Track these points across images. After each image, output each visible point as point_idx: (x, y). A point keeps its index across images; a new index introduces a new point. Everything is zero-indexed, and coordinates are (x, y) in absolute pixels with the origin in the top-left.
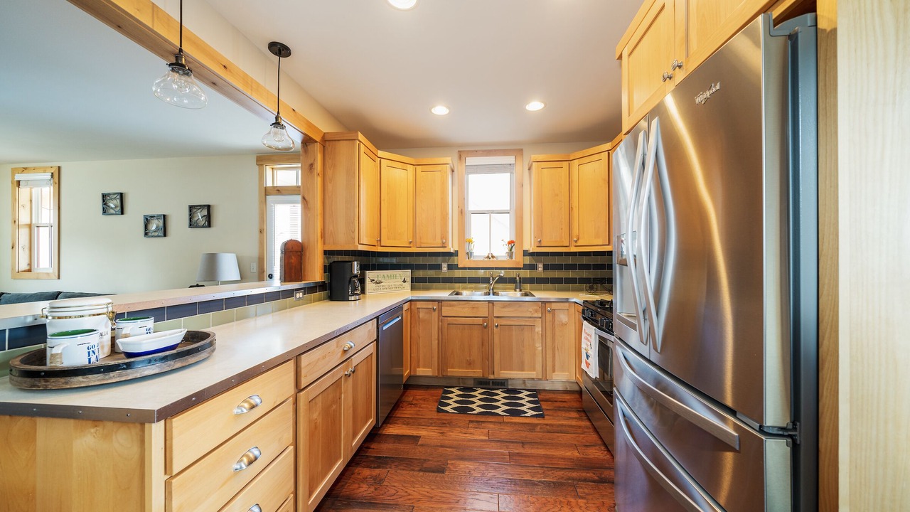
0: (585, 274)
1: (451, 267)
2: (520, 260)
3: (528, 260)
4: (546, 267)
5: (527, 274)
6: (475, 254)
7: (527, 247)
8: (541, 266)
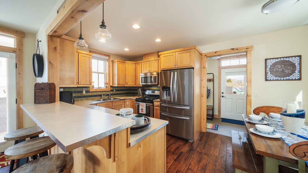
0: (124, 92)
1: (86, 92)
2: (109, 89)
3: (112, 89)
4: (116, 91)
5: (111, 93)
6: (94, 87)
7: (111, 85)
8: (115, 90)
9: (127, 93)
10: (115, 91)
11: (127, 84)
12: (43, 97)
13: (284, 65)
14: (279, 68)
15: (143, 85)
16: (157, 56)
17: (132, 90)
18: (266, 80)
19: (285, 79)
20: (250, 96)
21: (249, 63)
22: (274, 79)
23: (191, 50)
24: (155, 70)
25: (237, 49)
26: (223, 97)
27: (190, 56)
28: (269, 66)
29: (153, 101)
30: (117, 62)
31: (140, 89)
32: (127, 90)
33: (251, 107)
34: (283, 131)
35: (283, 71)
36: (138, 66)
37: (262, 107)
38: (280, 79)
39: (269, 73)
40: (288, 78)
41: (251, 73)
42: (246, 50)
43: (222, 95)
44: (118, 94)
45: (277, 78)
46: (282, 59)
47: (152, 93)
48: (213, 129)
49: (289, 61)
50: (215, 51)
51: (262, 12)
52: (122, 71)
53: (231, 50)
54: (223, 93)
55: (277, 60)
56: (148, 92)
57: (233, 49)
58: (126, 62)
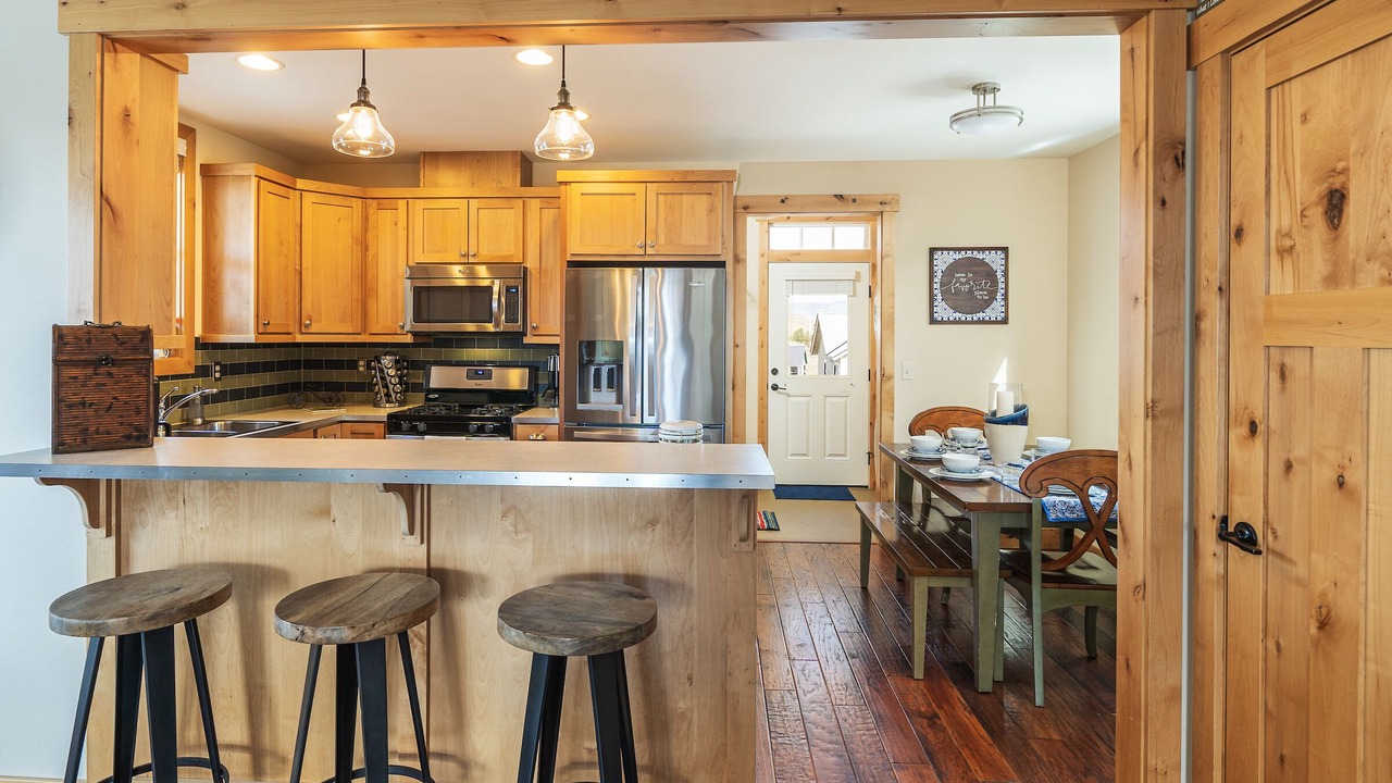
3: (203, 358)
4: (228, 371)
7: (198, 332)
8: (218, 368)
9: (281, 389)
10: (218, 375)
11: (306, 326)
12: (110, 408)
13: (975, 273)
14: (961, 283)
15: (415, 334)
16: (514, 176)
17: (312, 364)
18: (933, 321)
19: (975, 318)
20: (890, 378)
21: (888, 256)
22: (951, 319)
23: (715, 184)
24: (505, 253)
25: (854, 201)
26: (775, 388)
27: (711, 210)
28: (939, 274)
29: (509, 420)
30: (254, 180)
31: (387, 361)
32: (282, 366)
33: (893, 418)
34: (992, 467)
35: (971, 292)
36: (386, 217)
37: (931, 412)
38: (963, 319)
39: (939, 297)
40: (981, 315)
41: (893, 296)
42: (878, 208)
43: (772, 380)
44: (237, 395)
45: (957, 315)
46: (969, 254)
47: (469, 377)
48: (763, 529)
49: (982, 263)
50: (783, 192)
51: (951, 127)
52: (282, 244)
53: (835, 199)
54: (775, 372)
55: (958, 256)
56: (439, 377)
57: (840, 197)
58: (301, 183)
